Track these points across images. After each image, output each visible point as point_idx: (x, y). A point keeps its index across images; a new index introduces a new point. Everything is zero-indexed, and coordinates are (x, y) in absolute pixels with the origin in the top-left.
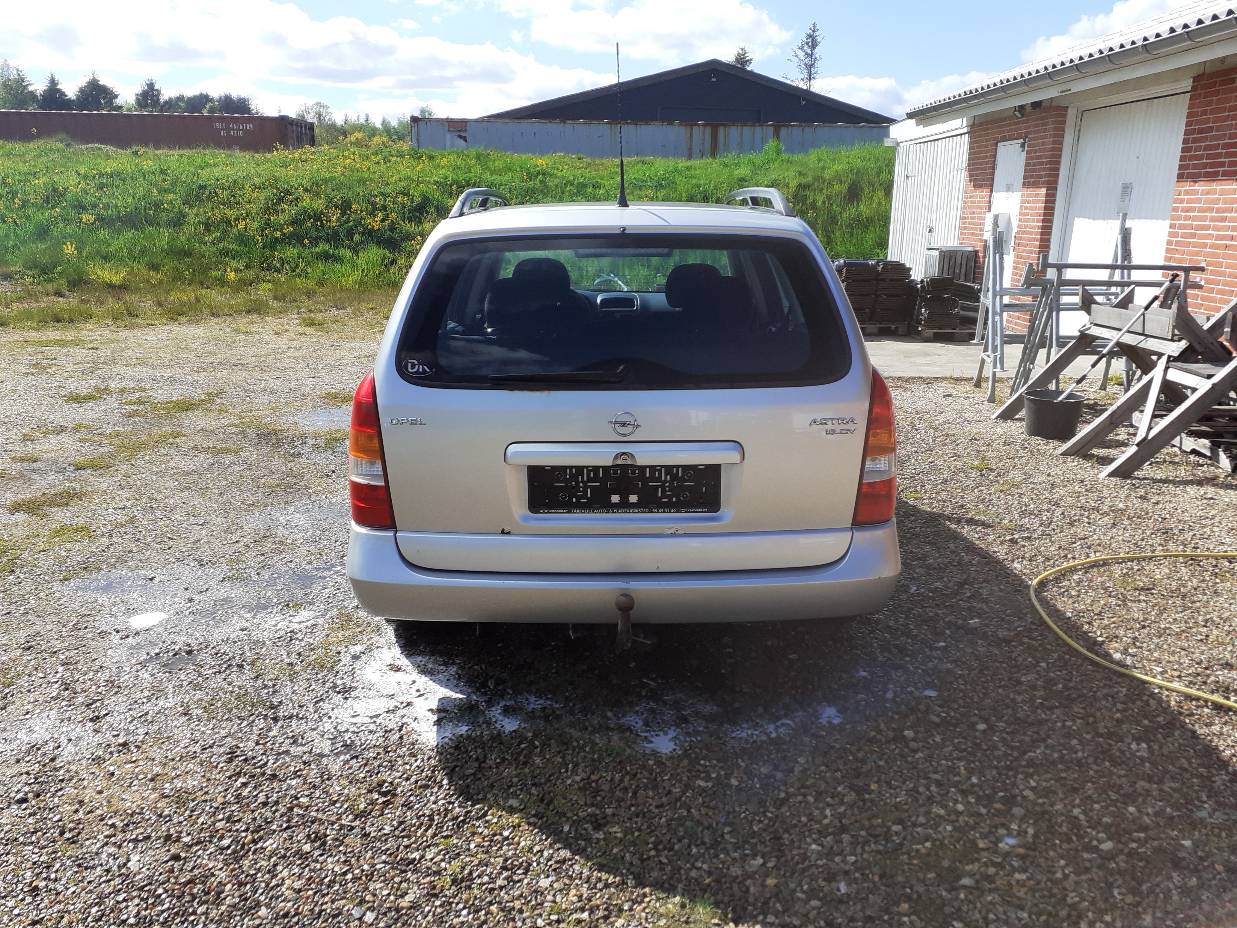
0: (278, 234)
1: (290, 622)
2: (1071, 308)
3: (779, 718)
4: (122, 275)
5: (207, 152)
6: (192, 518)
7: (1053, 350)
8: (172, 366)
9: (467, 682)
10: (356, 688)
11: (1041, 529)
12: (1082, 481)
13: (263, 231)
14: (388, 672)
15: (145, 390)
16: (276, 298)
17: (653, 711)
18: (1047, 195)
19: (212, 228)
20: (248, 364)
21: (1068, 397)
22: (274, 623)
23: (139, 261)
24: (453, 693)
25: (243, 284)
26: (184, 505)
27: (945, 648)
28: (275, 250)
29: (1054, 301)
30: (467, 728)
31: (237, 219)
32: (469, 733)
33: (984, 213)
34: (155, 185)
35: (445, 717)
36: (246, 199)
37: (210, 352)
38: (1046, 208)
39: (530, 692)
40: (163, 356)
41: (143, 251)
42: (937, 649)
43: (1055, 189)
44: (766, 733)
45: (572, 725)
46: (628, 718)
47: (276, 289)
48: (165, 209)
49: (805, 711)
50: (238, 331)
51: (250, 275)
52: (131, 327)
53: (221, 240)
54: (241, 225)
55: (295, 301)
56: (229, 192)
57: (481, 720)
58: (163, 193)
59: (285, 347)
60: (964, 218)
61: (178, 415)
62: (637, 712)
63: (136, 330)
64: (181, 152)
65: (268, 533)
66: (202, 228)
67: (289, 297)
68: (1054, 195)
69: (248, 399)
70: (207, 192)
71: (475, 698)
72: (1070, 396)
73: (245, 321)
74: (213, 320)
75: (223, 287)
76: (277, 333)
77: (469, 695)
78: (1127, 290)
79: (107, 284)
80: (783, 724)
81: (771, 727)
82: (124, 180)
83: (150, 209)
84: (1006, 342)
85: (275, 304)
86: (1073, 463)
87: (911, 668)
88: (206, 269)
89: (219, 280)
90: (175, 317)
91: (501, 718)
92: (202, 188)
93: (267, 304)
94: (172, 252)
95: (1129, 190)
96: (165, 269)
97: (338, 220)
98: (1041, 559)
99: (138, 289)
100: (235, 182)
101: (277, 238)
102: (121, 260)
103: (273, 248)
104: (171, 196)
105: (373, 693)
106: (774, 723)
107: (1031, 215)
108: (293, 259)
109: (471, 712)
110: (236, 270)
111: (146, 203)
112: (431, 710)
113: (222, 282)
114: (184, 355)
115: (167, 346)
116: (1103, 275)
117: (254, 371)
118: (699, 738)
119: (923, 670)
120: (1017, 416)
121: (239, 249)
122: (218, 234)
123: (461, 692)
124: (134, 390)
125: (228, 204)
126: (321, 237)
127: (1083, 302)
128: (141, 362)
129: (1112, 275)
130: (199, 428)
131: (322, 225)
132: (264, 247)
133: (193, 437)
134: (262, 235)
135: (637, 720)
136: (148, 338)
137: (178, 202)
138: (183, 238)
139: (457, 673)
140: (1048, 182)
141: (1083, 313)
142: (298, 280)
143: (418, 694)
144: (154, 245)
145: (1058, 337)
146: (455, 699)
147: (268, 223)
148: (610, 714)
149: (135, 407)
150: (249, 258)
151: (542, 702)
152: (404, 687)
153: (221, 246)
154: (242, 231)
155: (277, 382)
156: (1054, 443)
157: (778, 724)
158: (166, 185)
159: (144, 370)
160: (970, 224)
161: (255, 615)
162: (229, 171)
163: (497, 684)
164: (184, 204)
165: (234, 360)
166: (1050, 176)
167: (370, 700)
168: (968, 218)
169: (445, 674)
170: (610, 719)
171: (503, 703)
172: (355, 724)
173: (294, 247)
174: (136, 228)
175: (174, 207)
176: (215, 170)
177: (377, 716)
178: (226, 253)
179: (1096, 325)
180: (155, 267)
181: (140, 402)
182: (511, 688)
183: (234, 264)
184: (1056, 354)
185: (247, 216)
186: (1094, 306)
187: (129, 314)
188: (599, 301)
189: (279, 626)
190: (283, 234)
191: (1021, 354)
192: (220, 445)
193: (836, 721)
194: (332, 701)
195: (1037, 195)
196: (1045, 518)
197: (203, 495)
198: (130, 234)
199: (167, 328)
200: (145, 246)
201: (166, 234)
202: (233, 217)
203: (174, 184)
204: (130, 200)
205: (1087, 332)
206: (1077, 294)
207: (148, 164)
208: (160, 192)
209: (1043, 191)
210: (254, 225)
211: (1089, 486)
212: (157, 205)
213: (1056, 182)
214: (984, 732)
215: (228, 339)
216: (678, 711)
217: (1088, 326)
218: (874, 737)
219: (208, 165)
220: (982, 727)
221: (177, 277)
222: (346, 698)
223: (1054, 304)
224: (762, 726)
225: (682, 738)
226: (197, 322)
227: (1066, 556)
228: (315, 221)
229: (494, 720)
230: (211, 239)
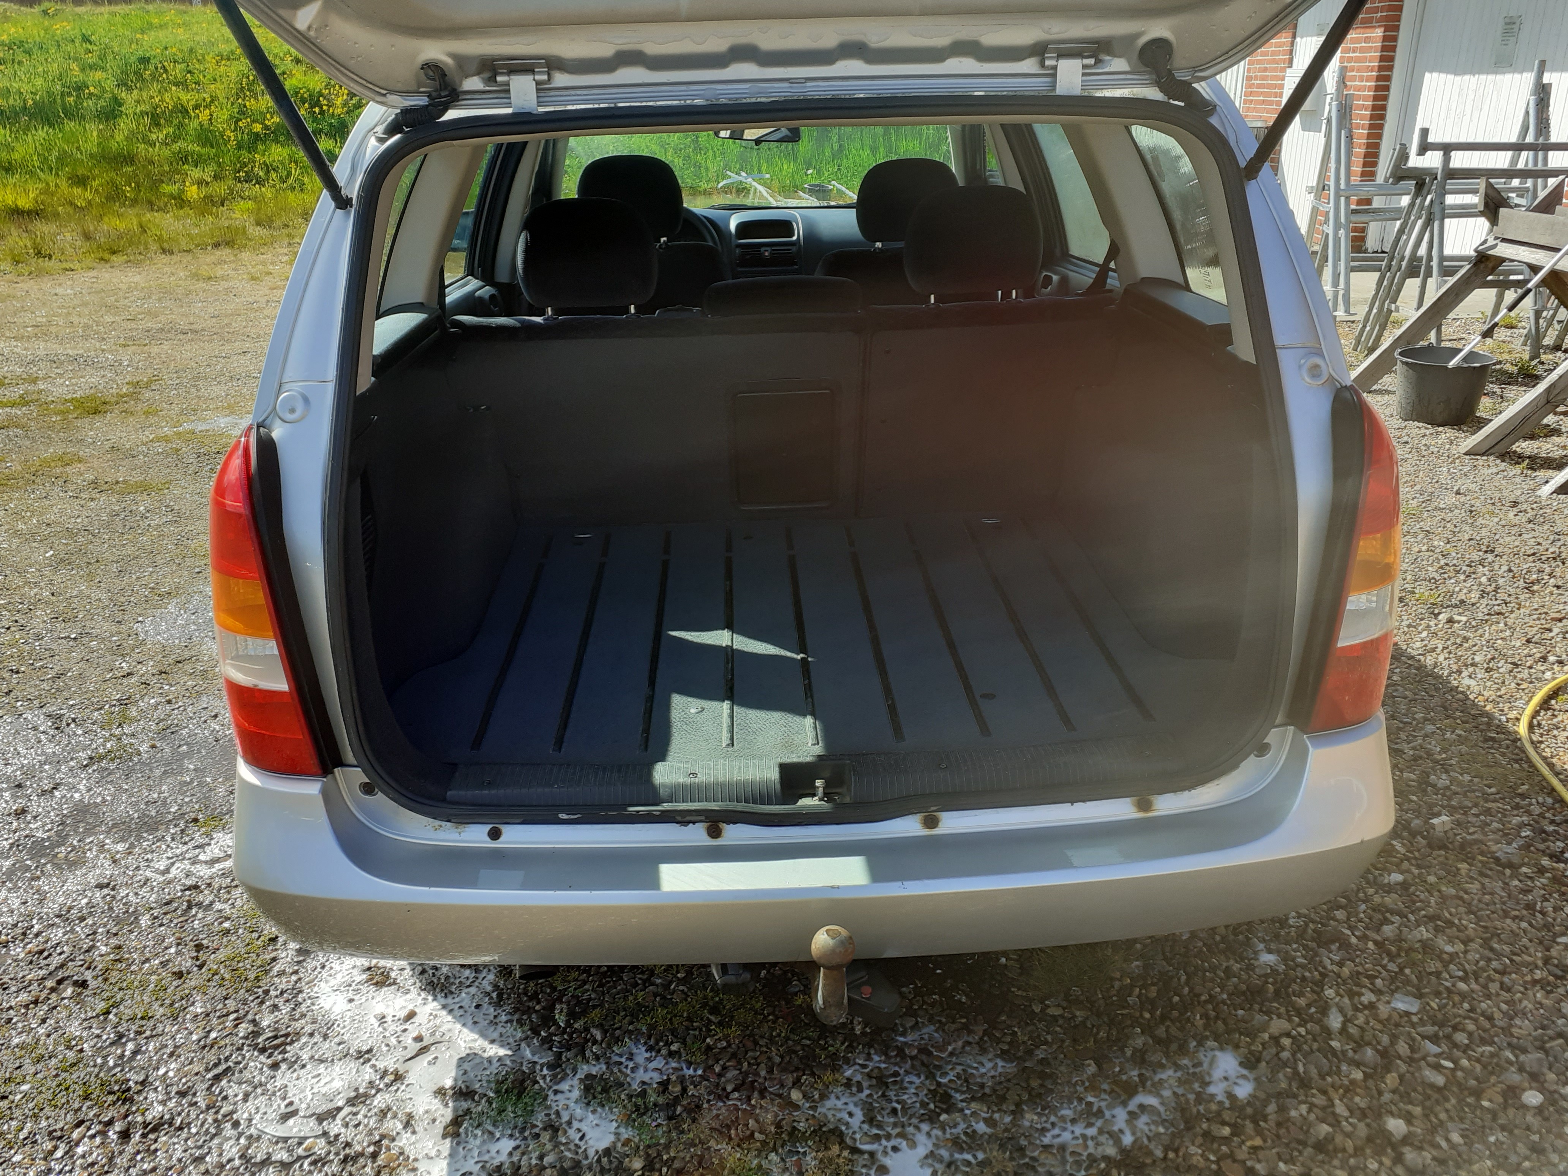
0: (258, 128)
1: (194, 861)
2: (1464, 212)
3: (1130, 1090)
4: (31, 195)
5: (150, 7)
6: (60, 626)
7: (1432, 282)
8: (86, 338)
9: (516, 1010)
10: (298, 1034)
11: (1484, 601)
12: (1515, 504)
13: (236, 123)
14: (364, 988)
15: (34, 381)
16: (258, 224)
17: (880, 1081)
18: (1385, 38)
19: (162, 121)
20: (203, 330)
21: (1465, 359)
22: (162, 865)
23: (57, 174)
24: (486, 1044)
25: (211, 203)
26: (54, 599)
27: (1404, 886)
28: (255, 150)
29: (1437, 202)
30: (512, 1144)
31: (197, 107)
32: (515, 1159)
33: (1283, 70)
34: (76, 59)
35: (468, 1112)
36: (208, 77)
37: (149, 312)
38: (1382, 59)
39: (635, 1035)
40: (76, 320)
41: (62, 159)
42: (1389, 889)
43: (1397, 28)
44: (1111, 1134)
45: (723, 1130)
46: (831, 1102)
47: (259, 209)
48: (90, 94)
49: (1177, 1067)
50: (196, 276)
51: (220, 189)
52: (40, 273)
53: (176, 138)
54: (204, 115)
55: (287, 226)
56: (183, 66)
57: (539, 1119)
58: (88, 71)
59: (264, 300)
60: (1249, 78)
61: (79, 423)
62: (848, 1084)
63: (45, 279)
64: (113, 8)
65: (187, 654)
66: (147, 120)
67: (278, 223)
68: (1395, 39)
69: (193, 390)
70: (152, 67)
71: (528, 1053)
72: (1472, 355)
73: (210, 259)
74: (165, 259)
75: (182, 208)
76: (253, 278)
77: (517, 1049)
78: (1552, 182)
79: (10, 208)
80: (1142, 1107)
81: (1121, 1114)
82: (28, 53)
83: (70, 94)
84: (1354, 270)
85: (256, 232)
86: (1491, 467)
87: (1354, 940)
88: (155, 184)
89: (175, 198)
90: (106, 256)
91: (579, 1112)
92: (144, 61)
93: (244, 232)
94: (104, 158)
95: (1516, 27)
96: (95, 184)
97: (344, 105)
98: (1505, 668)
99: (56, 215)
100: (191, 50)
101: (257, 135)
102: (32, 173)
103: (252, 149)
104: (99, 75)
105: (326, 1048)
106: (1124, 1104)
107: (1358, 71)
108: (282, 162)
109: (519, 1096)
110: (200, 183)
111: (63, 86)
112: (440, 1092)
113: (180, 201)
114: (108, 319)
115: (85, 304)
116: (1501, 160)
117: (210, 341)
118: (981, 1156)
119: (1376, 943)
120: (1374, 388)
121: (203, 151)
122: (171, 130)
123: (501, 1041)
124: (20, 380)
125: (181, 84)
126: (321, 131)
127: (1486, 205)
128: (42, 332)
129: (1515, 161)
130: (108, 445)
131: (322, 112)
132: (239, 147)
133: (96, 464)
134: (235, 130)
135: (851, 1107)
136: (60, 291)
137: (110, 84)
138: (119, 137)
139: (496, 987)
140: (1387, 18)
141: (1483, 223)
142: (291, 196)
143: (419, 1045)
144: (78, 149)
145: (1442, 258)
146: (490, 1060)
147: (243, 112)
148: (796, 1095)
149: (14, 411)
150: (219, 164)
151: (659, 1063)
152: (392, 1027)
153: (176, 147)
154: (206, 123)
155: (243, 359)
156: (1447, 433)
157: (1133, 1105)
158: (92, 59)
159: (42, 345)
160: (1259, 86)
161: (132, 846)
162: (181, 34)
163: (572, 1015)
164: (118, 85)
165: (183, 324)
166: (1390, 8)
167: (322, 1068)
168: (1256, 78)
169: (473, 990)
170: (797, 1107)
171: (584, 1069)
172: (285, 1140)
173: (282, 146)
174: (51, 125)
175: (104, 91)
176: (161, 34)
177: (332, 1114)
178: (184, 158)
179: (1504, 240)
180: (81, 181)
181: (23, 401)
182: (600, 1026)
183: (196, 173)
184: (1439, 288)
185: (212, 101)
186: (1503, 211)
187: (39, 254)
188: (733, 227)
189: (174, 871)
190: (267, 128)
191: (1374, 286)
192: (136, 477)
193: (1244, 1091)
194: (247, 1075)
195: (1367, 40)
196: (1484, 580)
197: (90, 577)
198: (41, 133)
199: (92, 273)
200: (65, 152)
201: (93, 130)
202: (193, 102)
203: (102, 57)
204: (39, 82)
205: (1490, 252)
206: (1475, 192)
207: (63, 27)
208: (83, 70)
209: (1379, 32)
210: (222, 115)
211: (1531, 514)
212: (80, 88)
213: (1398, 19)
214: (1539, 1110)
215: (180, 291)
216: (931, 1076)
217: (1491, 242)
218: (1329, 1139)
219: (151, 26)
220: (1533, 1098)
221: (114, 196)
222: (275, 1066)
223: (1436, 209)
224: (1100, 1113)
225: (945, 1153)
226: (138, 264)
227: (1544, 659)
228: (312, 107)
229: (565, 1117)
230: (161, 136)
